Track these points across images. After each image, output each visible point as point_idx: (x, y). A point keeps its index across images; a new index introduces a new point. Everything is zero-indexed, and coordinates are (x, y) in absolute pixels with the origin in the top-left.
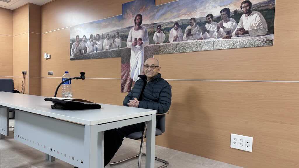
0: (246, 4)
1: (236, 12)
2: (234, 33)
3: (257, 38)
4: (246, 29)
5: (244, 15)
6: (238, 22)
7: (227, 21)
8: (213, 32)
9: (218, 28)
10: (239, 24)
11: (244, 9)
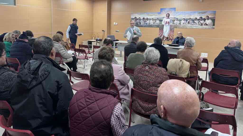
0: (207, 17)
1: (204, 18)
2: (203, 24)
3: (210, 27)
4: (207, 24)
5: (206, 20)
6: (205, 21)
7: (201, 21)
8: (197, 23)
9: (199, 22)
10: (205, 22)
11: (207, 18)
